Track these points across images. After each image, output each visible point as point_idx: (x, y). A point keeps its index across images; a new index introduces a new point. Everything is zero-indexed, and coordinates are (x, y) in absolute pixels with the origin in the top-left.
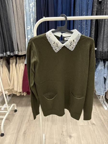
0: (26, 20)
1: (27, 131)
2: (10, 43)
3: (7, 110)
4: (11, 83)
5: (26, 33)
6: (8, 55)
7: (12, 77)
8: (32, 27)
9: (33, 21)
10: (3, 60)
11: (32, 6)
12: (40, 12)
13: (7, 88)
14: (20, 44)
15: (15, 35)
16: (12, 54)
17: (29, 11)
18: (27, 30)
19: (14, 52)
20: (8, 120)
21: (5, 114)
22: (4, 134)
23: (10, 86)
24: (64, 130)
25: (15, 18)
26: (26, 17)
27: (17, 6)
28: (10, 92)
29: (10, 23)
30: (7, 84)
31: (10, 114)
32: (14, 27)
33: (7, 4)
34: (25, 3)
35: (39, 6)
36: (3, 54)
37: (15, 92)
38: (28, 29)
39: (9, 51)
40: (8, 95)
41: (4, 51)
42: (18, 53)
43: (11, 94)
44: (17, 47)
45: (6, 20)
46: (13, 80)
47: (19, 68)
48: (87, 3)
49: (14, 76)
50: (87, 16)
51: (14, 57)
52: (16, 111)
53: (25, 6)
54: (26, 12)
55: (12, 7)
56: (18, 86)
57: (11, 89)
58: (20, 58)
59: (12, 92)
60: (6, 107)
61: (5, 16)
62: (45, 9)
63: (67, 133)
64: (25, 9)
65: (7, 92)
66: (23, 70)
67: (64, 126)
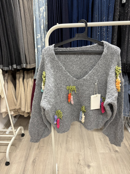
0: (36, 27)
1: (36, 159)
2: (17, 54)
3: (13, 134)
4: (17, 101)
5: (35, 43)
6: (14, 69)
7: (18, 95)
8: (42, 35)
9: (43, 28)
10: (8, 74)
11: (42, 11)
12: (52, 18)
13: (13, 108)
14: (28, 55)
15: (23, 44)
16: (19, 68)
17: (39, 17)
18: (37, 39)
19: (22, 65)
20: (14, 146)
21: (11, 139)
22: (10, 162)
23: (16, 105)
24: (81, 159)
25: (23, 25)
26: (36, 23)
27: (25, 11)
28: (16, 112)
29: (17, 31)
30: (13, 103)
31: (17, 138)
32: (22, 35)
33: (14, 9)
34: (34, 7)
35: (51, 11)
36: (9, 67)
37: (23, 112)
38: (38, 37)
39: (16, 64)
40: (14, 116)
41: (10, 64)
42: (26, 66)
43: (17, 114)
44: (25, 60)
45: (13, 27)
46: (20, 98)
47: (27, 84)
48: (107, 6)
49: (22, 94)
50: (108, 21)
51: (21, 71)
52: (23, 135)
53: (34, 11)
54: (35, 17)
55: (19, 11)
56: (25, 105)
57: (17, 109)
58: (28, 72)
59: (19, 112)
60: (12, 130)
61: (11, 23)
62: (58, 14)
63: (85, 162)
64: (34, 14)
65: (13, 113)
66: (31, 86)
67: (80, 153)
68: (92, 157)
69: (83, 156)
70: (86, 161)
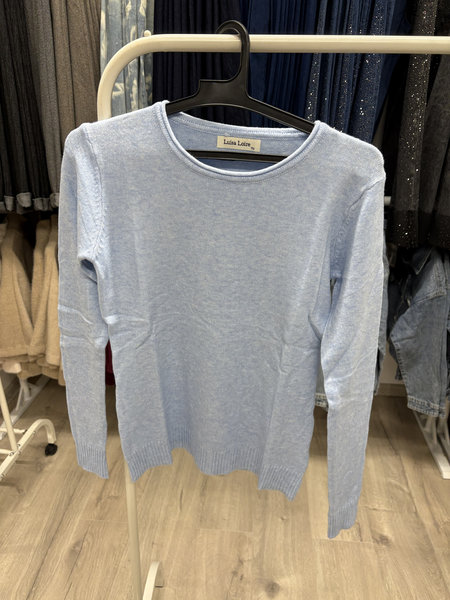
0: (108, 54)
2: (34, 155)
4: (34, 328)
6: (24, 209)
10: (8, 228)
13: (19, 350)
15: (56, 118)
16: (39, 205)
17: (123, 14)
19: (52, 195)
24: (247, 556)
25: (58, 42)
28: (31, 366)
29: (38, 64)
30: (20, 331)
32: (52, 83)
37: (52, 368)
40: (27, 378)
45: (22, 51)
51: (53, 217)
52: (51, 449)
54: (107, 16)
57: (34, 356)
63: (261, 569)
64: (103, 3)
65: (17, 368)
67: (248, 534)
68: (290, 554)
69: (257, 548)
70: (264, 567)
